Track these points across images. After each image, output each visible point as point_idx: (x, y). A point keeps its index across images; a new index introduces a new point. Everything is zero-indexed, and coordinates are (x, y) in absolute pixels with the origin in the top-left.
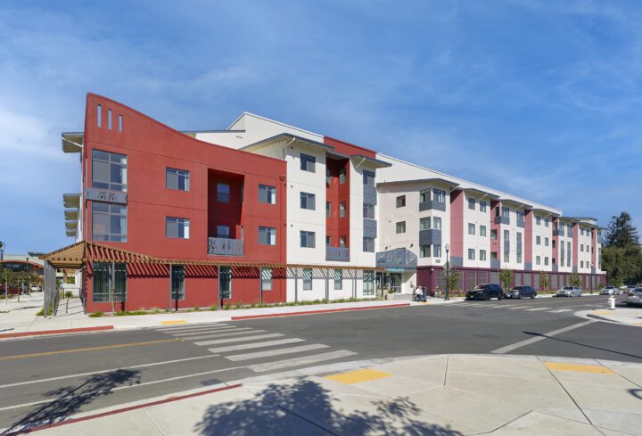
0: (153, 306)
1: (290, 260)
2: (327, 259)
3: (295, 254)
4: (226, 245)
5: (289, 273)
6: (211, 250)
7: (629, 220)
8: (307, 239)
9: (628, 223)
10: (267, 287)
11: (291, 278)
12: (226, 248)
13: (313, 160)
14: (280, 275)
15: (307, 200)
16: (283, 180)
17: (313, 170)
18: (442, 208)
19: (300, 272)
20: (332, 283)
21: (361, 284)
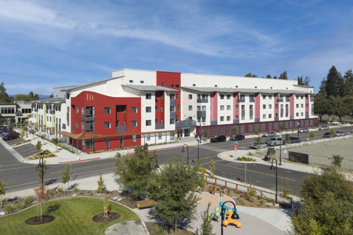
1: (142, 132)
2: (156, 129)
3: (144, 129)
4: (121, 128)
5: (142, 136)
6: (117, 130)
8: (148, 123)
10: (135, 141)
11: (143, 138)
13: (150, 95)
14: (139, 137)
15: (148, 109)
16: (140, 104)
17: (150, 98)
18: (207, 101)
19: (146, 135)
20: (157, 138)
21: (169, 137)
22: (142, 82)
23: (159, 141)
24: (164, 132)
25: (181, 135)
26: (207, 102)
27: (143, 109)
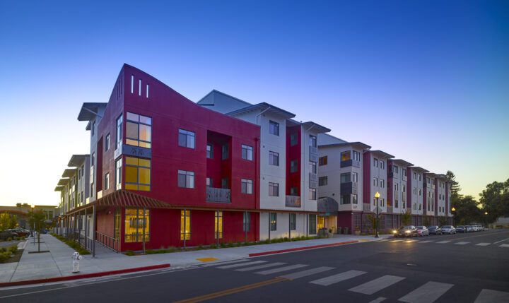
0: (171, 245)
1: (262, 206)
2: (286, 206)
3: (266, 202)
4: (219, 194)
6: (208, 197)
7: (453, 177)
9: (453, 179)
14: (255, 217)
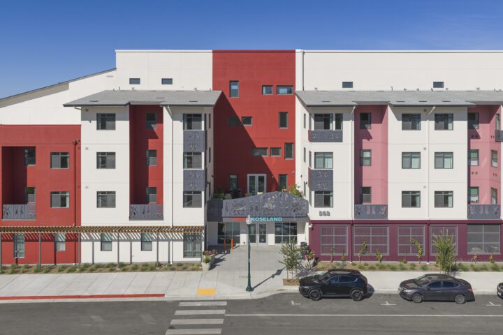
1: (85, 223)
2: (131, 219)
4: (19, 210)
5: (84, 236)
6: (5, 216)
8: (105, 199)
10: (62, 247)
11: (87, 240)
12: (19, 213)
13: (112, 118)
15: (105, 160)
16: (77, 144)
17: (113, 128)
18: (338, 138)
19: (97, 236)
20: (137, 245)
21: (179, 247)
22: (167, 81)
23: (142, 257)
24: (160, 229)
25: (263, 239)
26: (340, 140)
27: (88, 160)
